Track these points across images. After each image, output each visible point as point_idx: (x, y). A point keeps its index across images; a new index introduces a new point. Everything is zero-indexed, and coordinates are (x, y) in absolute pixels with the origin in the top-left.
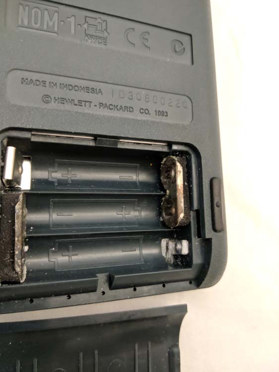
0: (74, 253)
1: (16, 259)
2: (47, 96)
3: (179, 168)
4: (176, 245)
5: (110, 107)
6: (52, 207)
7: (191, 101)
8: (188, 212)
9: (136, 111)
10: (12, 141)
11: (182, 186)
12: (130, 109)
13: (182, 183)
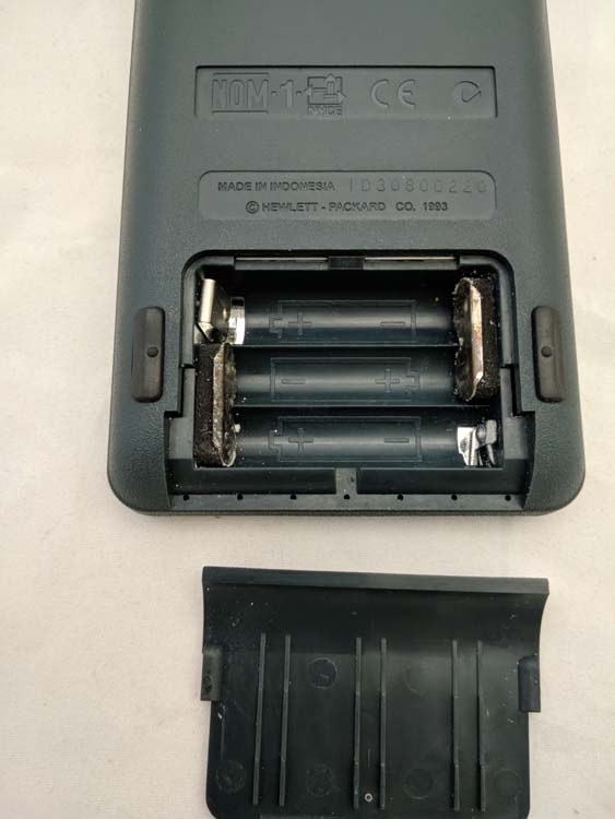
0: (306, 439)
1: (215, 429)
2: (252, 203)
3: (476, 295)
4: (477, 432)
5: (348, 207)
6: (273, 370)
7: (493, 178)
8: (495, 370)
9: (391, 208)
10: (210, 272)
11: (480, 326)
12: (381, 206)
13: (480, 320)
